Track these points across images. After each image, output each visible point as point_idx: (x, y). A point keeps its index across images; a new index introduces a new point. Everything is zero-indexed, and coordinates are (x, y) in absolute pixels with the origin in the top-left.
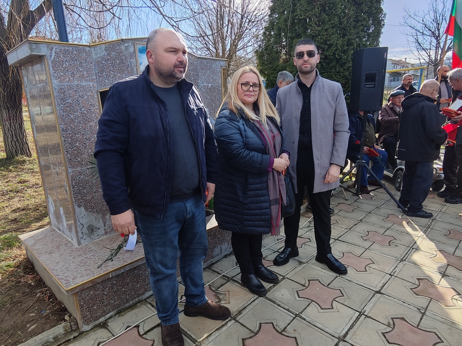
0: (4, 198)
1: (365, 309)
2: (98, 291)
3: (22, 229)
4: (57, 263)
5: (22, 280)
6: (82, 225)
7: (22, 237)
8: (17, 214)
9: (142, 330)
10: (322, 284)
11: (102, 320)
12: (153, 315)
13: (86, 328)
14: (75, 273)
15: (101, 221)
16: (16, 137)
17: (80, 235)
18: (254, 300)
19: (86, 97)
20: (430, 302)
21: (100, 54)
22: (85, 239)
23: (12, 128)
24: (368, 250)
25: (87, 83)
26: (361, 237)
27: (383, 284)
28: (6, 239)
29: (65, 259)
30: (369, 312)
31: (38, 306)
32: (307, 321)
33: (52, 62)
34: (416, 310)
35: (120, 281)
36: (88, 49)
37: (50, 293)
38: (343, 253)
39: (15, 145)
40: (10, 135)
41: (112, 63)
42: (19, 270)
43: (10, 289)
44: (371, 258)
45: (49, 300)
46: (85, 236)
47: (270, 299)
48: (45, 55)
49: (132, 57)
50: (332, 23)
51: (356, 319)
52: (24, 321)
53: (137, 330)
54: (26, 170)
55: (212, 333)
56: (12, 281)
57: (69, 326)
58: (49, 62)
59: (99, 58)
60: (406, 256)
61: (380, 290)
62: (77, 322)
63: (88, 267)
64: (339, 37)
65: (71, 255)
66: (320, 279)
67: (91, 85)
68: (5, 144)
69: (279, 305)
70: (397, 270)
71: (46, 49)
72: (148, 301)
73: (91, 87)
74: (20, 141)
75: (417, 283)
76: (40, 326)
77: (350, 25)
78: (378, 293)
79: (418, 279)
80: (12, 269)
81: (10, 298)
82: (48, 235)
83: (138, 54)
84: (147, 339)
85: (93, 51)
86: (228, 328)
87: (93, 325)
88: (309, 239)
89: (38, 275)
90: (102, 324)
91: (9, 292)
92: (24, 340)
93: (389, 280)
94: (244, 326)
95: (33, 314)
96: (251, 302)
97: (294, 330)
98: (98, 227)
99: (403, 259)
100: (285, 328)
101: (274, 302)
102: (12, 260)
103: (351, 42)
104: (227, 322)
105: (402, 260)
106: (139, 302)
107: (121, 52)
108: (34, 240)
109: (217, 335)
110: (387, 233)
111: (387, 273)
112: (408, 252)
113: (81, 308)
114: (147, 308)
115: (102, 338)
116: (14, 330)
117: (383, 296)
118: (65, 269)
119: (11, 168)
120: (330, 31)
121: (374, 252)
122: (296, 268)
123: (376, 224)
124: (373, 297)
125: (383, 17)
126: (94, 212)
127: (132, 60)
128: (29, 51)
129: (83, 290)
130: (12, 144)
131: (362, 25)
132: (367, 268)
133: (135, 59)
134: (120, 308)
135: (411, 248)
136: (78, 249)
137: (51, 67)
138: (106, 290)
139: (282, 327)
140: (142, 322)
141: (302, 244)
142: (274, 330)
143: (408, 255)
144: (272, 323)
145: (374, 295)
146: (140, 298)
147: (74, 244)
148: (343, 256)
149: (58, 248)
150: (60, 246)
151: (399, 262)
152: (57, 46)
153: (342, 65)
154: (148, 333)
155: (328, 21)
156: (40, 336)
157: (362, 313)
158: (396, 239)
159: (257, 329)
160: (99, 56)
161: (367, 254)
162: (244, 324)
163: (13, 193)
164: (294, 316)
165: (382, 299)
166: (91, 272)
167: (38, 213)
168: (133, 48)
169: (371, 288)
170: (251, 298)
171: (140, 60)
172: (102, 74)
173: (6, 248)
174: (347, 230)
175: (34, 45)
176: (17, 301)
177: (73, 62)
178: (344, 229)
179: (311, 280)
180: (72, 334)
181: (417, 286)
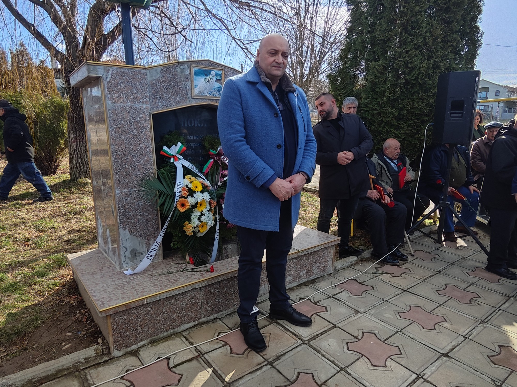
0: (62, 218)
1: (425, 372)
2: (132, 316)
3: (74, 250)
4: (97, 284)
5: (66, 300)
6: (126, 248)
7: (70, 257)
8: (72, 235)
9: (172, 363)
10: (378, 338)
11: (134, 347)
12: (186, 349)
13: (116, 353)
14: (112, 295)
15: (145, 246)
16: (81, 159)
17: (123, 258)
18: (296, 347)
19: (138, 119)
20: (510, 374)
21: (155, 76)
22: (127, 263)
23: (78, 150)
24: (441, 306)
25: (140, 105)
26: (436, 291)
27: (453, 346)
28: (57, 258)
29: (105, 281)
30: (429, 376)
31: (76, 327)
32: (353, 377)
33: (108, 84)
34: (489, 381)
35: (155, 309)
36: (143, 71)
37: (88, 315)
38: (410, 306)
39: (80, 167)
40: (76, 157)
41: (167, 86)
42: (64, 290)
43: (53, 307)
44: (444, 316)
45: (86, 322)
46: (127, 260)
47: (314, 348)
48: (101, 77)
49: (187, 80)
50: (415, 44)
51: (412, 382)
52: (60, 339)
53: (167, 362)
54: (87, 193)
55: (244, 376)
56: (56, 300)
57: (100, 349)
58: (105, 83)
59: (153, 80)
60: (489, 318)
61: (448, 353)
62: (109, 346)
63: (125, 291)
64: (424, 59)
65: (111, 277)
66: (376, 332)
67: (144, 107)
68: (70, 166)
69: (323, 356)
70: (475, 333)
71: (103, 70)
72: (184, 334)
73: (144, 109)
74: (84, 164)
75: (498, 349)
76: (74, 346)
77: (437, 46)
78: (444, 357)
79: (499, 346)
80: (58, 288)
81: (52, 315)
82: (94, 256)
83: (194, 77)
84: (175, 373)
85: (148, 74)
86: (262, 373)
87: (125, 352)
88: (372, 287)
89: (81, 296)
90: (133, 352)
91: (51, 310)
92: (57, 357)
93: (461, 343)
94: (281, 373)
95: (70, 334)
96: (293, 349)
97: (336, 385)
98: (141, 252)
99: (485, 321)
100: (326, 381)
101: (319, 352)
102: (59, 279)
103: (437, 65)
104: (263, 366)
105: (483, 322)
106: (174, 334)
107: (177, 75)
108: (81, 260)
109: (249, 378)
110: (469, 289)
111: (460, 335)
112: (492, 314)
113: (113, 332)
114: (181, 341)
115: (131, 366)
116: (50, 347)
117: (450, 360)
118: (103, 290)
119: (73, 189)
120: (413, 53)
121: (449, 309)
122: (350, 317)
123: (458, 278)
124: (437, 359)
125: (480, 37)
126: (138, 236)
127: (187, 82)
128: (87, 73)
129: (117, 313)
130: (76, 166)
131: (452, 45)
132: (437, 326)
133: (190, 82)
134: (154, 338)
135: (498, 308)
136: (119, 273)
137: (106, 88)
138: (140, 317)
139: (323, 380)
140: (173, 354)
141: (363, 292)
142: (313, 382)
143: (492, 316)
144: (312, 374)
145: (440, 357)
146: (176, 330)
147: (117, 267)
148: (410, 310)
149: (101, 270)
150: (103, 268)
151: (479, 323)
152: (113, 68)
153: (426, 91)
154: (177, 367)
155: (410, 42)
156: (71, 355)
157: (420, 376)
158: (480, 297)
159: (295, 378)
160: (154, 78)
161: (440, 310)
162: (281, 371)
163: (71, 215)
164: (338, 369)
165: (448, 363)
166: (126, 296)
167: (91, 235)
168: (188, 71)
169: (437, 350)
170: (293, 344)
171: (195, 83)
172: (155, 96)
173: (55, 267)
174: (420, 281)
175: (92, 67)
176: (56, 319)
177: (128, 84)
178: (416, 279)
179: (365, 332)
180: (102, 358)
181: (497, 354)
